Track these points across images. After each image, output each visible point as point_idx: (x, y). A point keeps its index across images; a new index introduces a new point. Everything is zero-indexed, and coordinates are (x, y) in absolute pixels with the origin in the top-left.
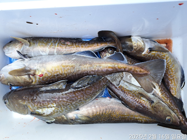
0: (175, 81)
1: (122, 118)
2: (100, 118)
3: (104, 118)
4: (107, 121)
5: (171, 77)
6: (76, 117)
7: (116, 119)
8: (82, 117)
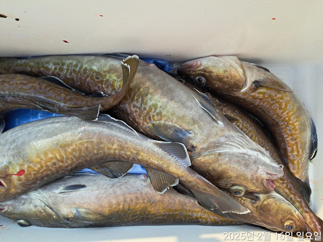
0: (299, 148)
1: (169, 214)
2: (124, 215)
3: (132, 216)
4: (139, 221)
5: (292, 140)
6: (77, 214)
7: (158, 218)
8: (87, 213)
